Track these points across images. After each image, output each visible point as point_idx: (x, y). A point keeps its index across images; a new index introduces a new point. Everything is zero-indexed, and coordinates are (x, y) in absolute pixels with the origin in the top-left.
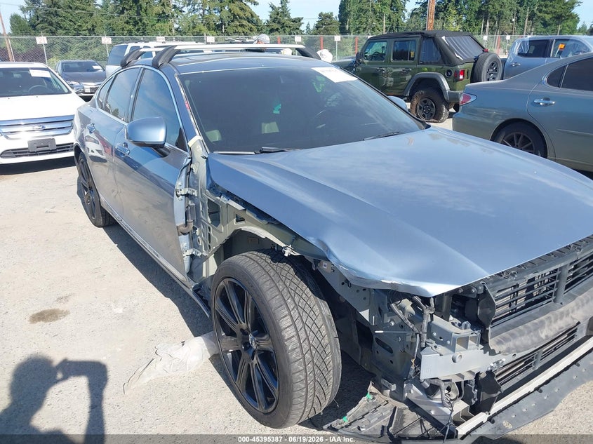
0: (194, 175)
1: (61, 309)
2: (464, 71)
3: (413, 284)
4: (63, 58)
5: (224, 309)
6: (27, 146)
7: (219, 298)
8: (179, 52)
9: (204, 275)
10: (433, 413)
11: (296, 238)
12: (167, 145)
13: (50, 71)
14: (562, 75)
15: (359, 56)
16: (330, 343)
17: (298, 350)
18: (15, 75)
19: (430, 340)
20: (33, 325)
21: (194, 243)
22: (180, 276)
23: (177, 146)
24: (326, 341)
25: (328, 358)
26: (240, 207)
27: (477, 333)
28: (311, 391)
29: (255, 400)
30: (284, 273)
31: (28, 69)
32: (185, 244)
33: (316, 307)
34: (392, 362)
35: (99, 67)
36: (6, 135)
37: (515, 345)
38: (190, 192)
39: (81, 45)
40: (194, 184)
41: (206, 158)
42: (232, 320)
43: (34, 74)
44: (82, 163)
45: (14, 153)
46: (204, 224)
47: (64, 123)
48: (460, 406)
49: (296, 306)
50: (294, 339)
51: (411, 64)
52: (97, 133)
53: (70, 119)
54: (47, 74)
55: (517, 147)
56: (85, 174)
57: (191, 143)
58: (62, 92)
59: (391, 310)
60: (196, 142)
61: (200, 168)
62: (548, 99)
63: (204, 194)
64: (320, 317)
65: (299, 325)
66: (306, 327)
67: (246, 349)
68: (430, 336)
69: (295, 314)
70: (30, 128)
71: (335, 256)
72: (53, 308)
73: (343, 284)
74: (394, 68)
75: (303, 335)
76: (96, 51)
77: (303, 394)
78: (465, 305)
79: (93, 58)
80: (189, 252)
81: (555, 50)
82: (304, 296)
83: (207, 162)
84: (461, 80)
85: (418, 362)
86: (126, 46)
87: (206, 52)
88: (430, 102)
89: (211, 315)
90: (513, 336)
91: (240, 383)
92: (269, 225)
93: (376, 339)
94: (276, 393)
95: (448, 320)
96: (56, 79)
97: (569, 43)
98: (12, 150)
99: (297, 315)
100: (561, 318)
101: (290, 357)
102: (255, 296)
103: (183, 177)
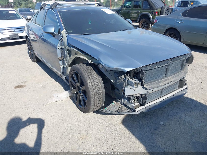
0: (63, 42)
1: (24, 85)
2: (157, 12)
3: (122, 68)
4: (19, 8)
5: (73, 81)
6: (9, 37)
7: (71, 78)
8: (59, 4)
9: (67, 73)
10: (130, 106)
11: (92, 58)
12: (55, 33)
13: (16, 11)
14: (186, 13)
15: (122, 6)
16: (101, 87)
17: (92, 89)
18: (4, 13)
19: (128, 85)
20: (15, 89)
21: (64, 63)
22: (60, 73)
23: (58, 33)
24: (100, 87)
25: (101, 92)
26: (76, 50)
27: (140, 82)
28: (96, 101)
29: (82, 106)
30: (89, 68)
31: (8, 11)
32: (61, 63)
33: (98, 78)
34: (119, 93)
35: (32, 10)
36: (2, 33)
37: (152, 86)
38: (62, 47)
39: (25, 3)
40: (63, 45)
41: (66, 36)
42: (75, 83)
43: (10, 12)
44: (28, 41)
45: (5, 39)
46: (66, 57)
47: (21, 29)
48: (137, 104)
49: (92, 77)
50: (91, 86)
51: (140, 9)
52: (33, 32)
53: (23, 28)
54: (15, 13)
55: (172, 37)
56: (30, 45)
57: (62, 32)
58: (20, 19)
59: (118, 78)
60: (64, 32)
61: (65, 39)
62: (182, 21)
63: (66, 47)
64: (99, 80)
65: (93, 82)
66: (95, 83)
67: (79, 91)
68: (128, 84)
69: (91, 79)
70: (10, 31)
71: (102, 62)
72: (21, 84)
73: (105, 71)
74: (134, 11)
75: (94, 85)
76: (31, 5)
77: (94, 101)
78: (137, 75)
79: (29, 7)
80: (62, 66)
81: (190, 5)
82: (94, 75)
83: (67, 37)
84: (157, 15)
85: (124, 90)
86: (41, 3)
87: (68, 4)
88: (146, 23)
89: (69, 84)
90: (152, 84)
91: (77, 102)
92: (85, 55)
93: (115, 87)
94: (87, 102)
95: (133, 79)
96: (18, 14)
97: (195, 2)
98: (4, 38)
99: (92, 80)
100: (167, 81)
101: (90, 91)
102: (80, 75)
103: (60, 43)
